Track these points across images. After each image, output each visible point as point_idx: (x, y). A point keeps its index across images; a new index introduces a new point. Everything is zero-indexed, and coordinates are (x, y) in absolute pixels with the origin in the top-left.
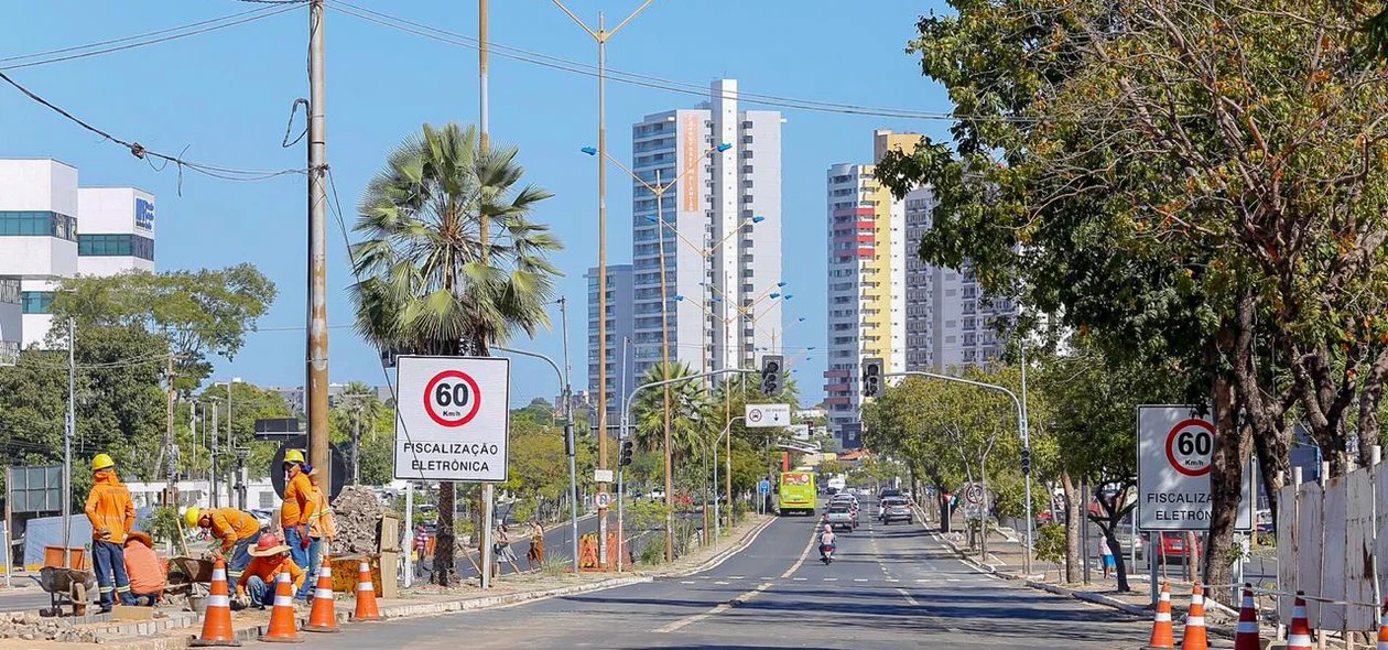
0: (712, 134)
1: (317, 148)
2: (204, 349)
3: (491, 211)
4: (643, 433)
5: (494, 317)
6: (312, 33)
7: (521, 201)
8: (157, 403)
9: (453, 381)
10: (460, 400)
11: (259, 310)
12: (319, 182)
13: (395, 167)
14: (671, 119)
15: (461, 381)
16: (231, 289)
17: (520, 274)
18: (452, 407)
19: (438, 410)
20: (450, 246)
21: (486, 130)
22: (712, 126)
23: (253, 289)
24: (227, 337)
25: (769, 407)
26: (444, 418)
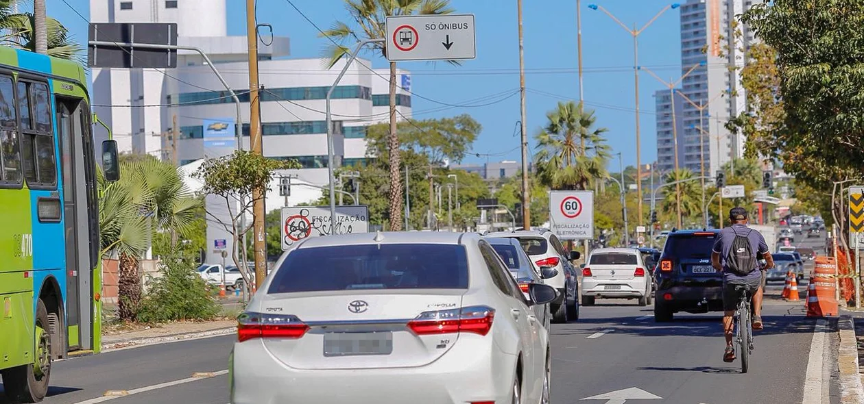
0: (728, 9)
1: (524, 137)
3: (584, 136)
5: (587, 175)
6: (522, 99)
7: (597, 132)
8: (423, 190)
10: (574, 207)
11: (472, 139)
12: (525, 147)
13: (549, 117)
15: (575, 201)
16: (458, 128)
17: (596, 158)
18: (571, 210)
19: (566, 212)
20: (568, 148)
21: (582, 99)
23: (469, 128)
24: (457, 153)
25: (734, 187)
26: (569, 215)
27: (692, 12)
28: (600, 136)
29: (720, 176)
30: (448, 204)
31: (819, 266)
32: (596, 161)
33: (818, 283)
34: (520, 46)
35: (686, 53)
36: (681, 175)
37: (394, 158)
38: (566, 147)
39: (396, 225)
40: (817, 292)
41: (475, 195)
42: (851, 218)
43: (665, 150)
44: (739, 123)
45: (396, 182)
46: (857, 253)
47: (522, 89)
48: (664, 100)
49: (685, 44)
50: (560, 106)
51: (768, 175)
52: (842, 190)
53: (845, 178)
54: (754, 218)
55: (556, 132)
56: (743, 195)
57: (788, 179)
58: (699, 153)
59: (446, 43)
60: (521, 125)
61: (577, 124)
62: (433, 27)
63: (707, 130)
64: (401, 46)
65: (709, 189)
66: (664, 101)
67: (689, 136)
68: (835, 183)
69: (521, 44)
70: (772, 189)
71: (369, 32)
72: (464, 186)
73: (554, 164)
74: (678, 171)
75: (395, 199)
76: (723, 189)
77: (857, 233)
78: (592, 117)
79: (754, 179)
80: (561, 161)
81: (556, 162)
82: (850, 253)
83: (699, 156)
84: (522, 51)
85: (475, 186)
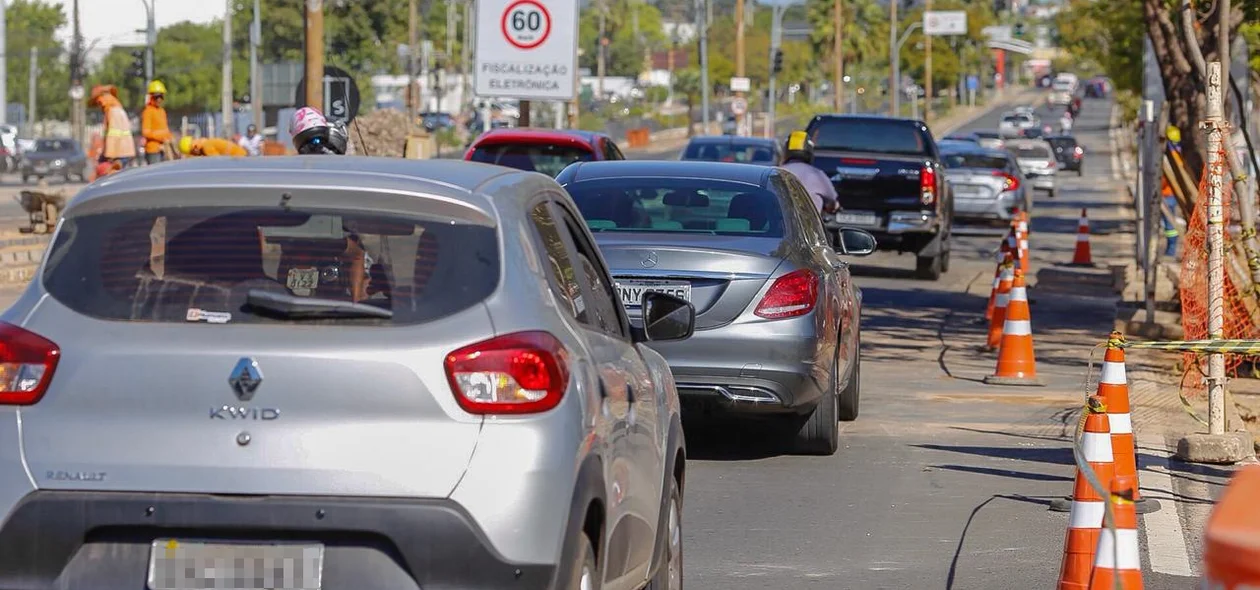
4: (817, 40)
9: (526, 8)
10: (534, 24)
15: (534, 9)
18: (526, 31)
19: (514, 34)
25: (942, 13)
26: (520, 42)
56: (965, 32)
70: (1019, 27)
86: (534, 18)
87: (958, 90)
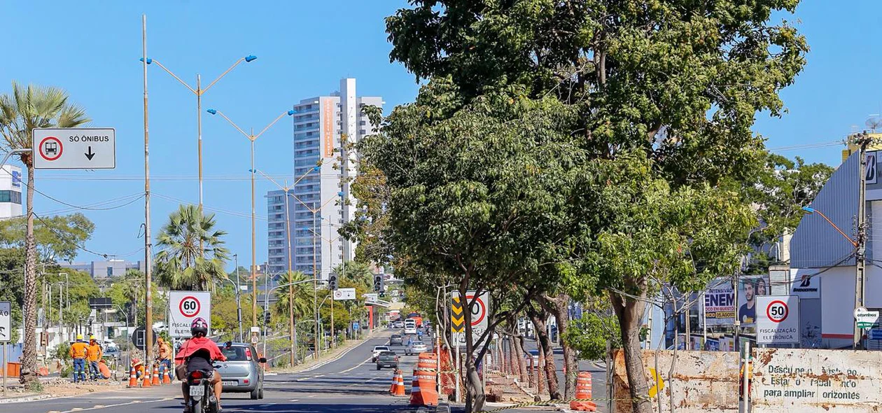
0: (341, 111)
1: (148, 239)
2: (57, 258)
6: (146, 203)
7: (216, 235)
9: (190, 300)
10: (193, 307)
11: (85, 237)
12: (149, 249)
14: (317, 102)
15: (193, 300)
16: (71, 226)
17: (215, 260)
18: (190, 309)
19: (185, 311)
20: (188, 249)
22: (341, 106)
23: (83, 226)
24: (69, 251)
25: (345, 289)
26: (188, 314)
27: (305, 113)
28: (219, 238)
29: (332, 280)
30: (59, 302)
31: (422, 360)
32: (214, 263)
33: (421, 377)
34: (146, 152)
35: (299, 154)
36: (295, 277)
37: (30, 257)
38: (186, 249)
39: (31, 321)
40: (420, 384)
41: (84, 294)
42: (453, 319)
43: (276, 251)
44: (351, 230)
45: (32, 280)
46: (458, 351)
47: (147, 194)
48: (277, 201)
49: (298, 145)
50: (182, 209)
51: (378, 279)
52: (445, 294)
53: (448, 283)
54: (365, 321)
55: (176, 234)
56: (354, 298)
57: (399, 282)
58: (311, 255)
59: (88, 154)
60: (146, 228)
61: (197, 227)
62: (77, 139)
63: (319, 232)
64: (47, 156)
65: (320, 292)
66: (276, 203)
67: (300, 238)
68: (439, 288)
69: (147, 150)
70: (382, 292)
71: (9, 138)
72: (74, 285)
73: (173, 265)
74: (292, 273)
75: (31, 296)
76: (335, 292)
77: (458, 333)
78: (211, 221)
79: (365, 281)
80: (180, 262)
81: (176, 264)
82: (452, 352)
83: (312, 258)
84: (148, 157)
85: (85, 285)
86: (193, 304)
87: (347, 330)
